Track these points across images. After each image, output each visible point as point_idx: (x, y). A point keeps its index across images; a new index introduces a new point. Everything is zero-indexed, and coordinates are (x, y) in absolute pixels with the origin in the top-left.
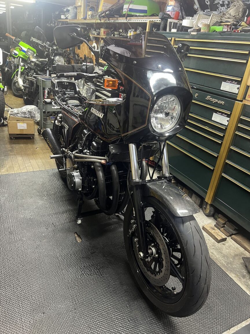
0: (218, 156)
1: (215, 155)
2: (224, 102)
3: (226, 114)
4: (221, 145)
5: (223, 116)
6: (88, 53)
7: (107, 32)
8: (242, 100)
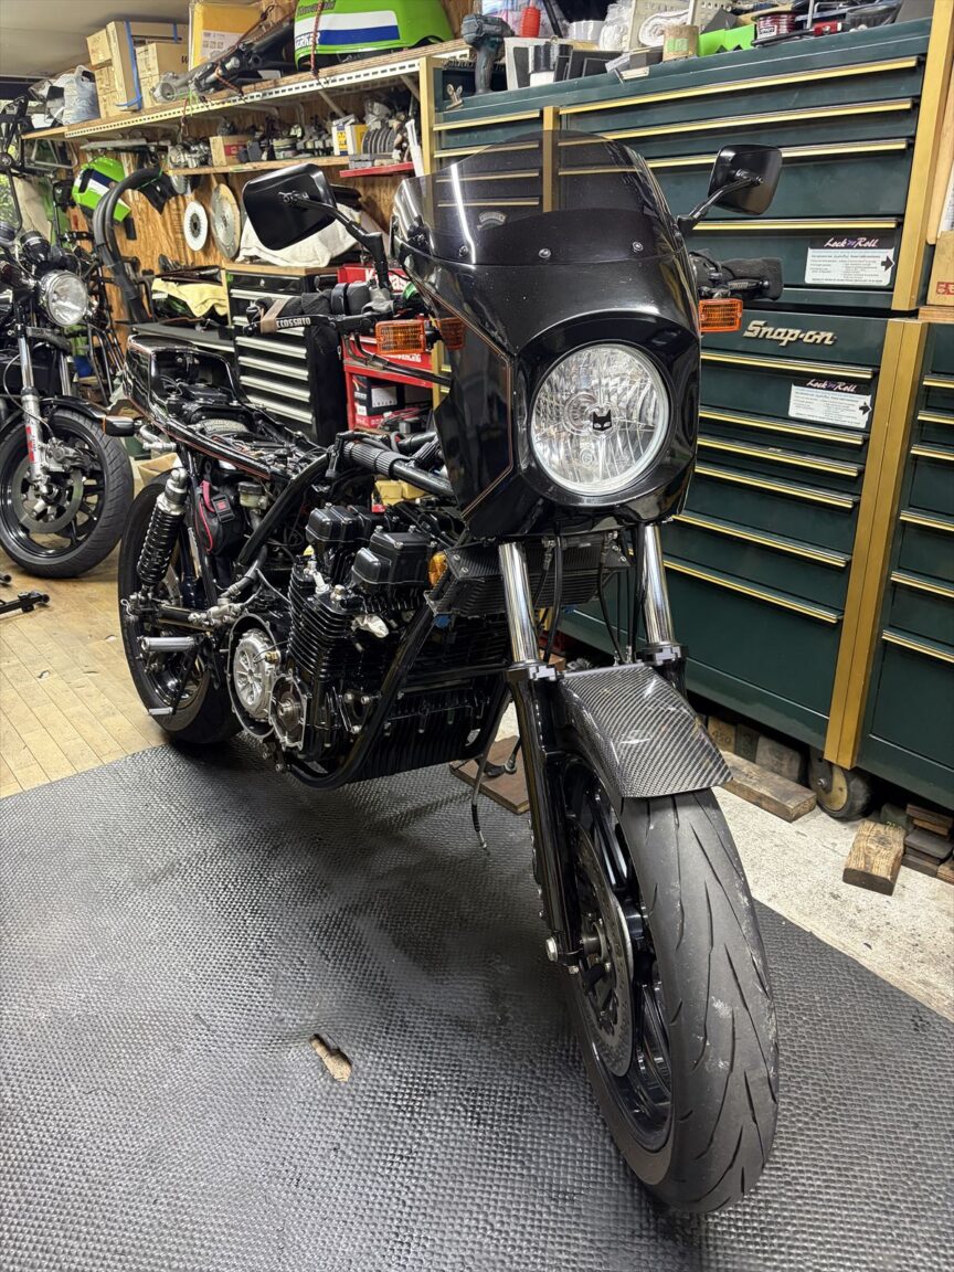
0: (849, 563)
1: (837, 560)
2: (830, 335)
3: (849, 381)
4: (852, 513)
5: (838, 390)
6: (174, 247)
7: (237, 146)
8: (914, 308)
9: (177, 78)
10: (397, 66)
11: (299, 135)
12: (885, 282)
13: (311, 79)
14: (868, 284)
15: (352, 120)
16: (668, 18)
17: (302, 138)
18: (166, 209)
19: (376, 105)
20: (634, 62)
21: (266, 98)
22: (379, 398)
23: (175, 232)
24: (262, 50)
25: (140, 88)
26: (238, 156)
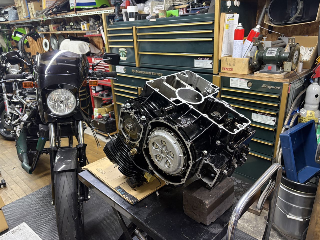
6: (40, 49)
7: (56, 27)
8: (218, 73)
9: (40, 12)
10: (96, 12)
11: (72, 24)
12: (211, 67)
13: (74, 14)
14: (208, 67)
15: (86, 23)
16: (159, 7)
17: (73, 25)
18: (38, 41)
19: (92, 19)
20: (152, 18)
21: (63, 17)
22: (98, 89)
23: (40, 46)
24: (62, 6)
25: (29, 13)
26: (57, 29)
